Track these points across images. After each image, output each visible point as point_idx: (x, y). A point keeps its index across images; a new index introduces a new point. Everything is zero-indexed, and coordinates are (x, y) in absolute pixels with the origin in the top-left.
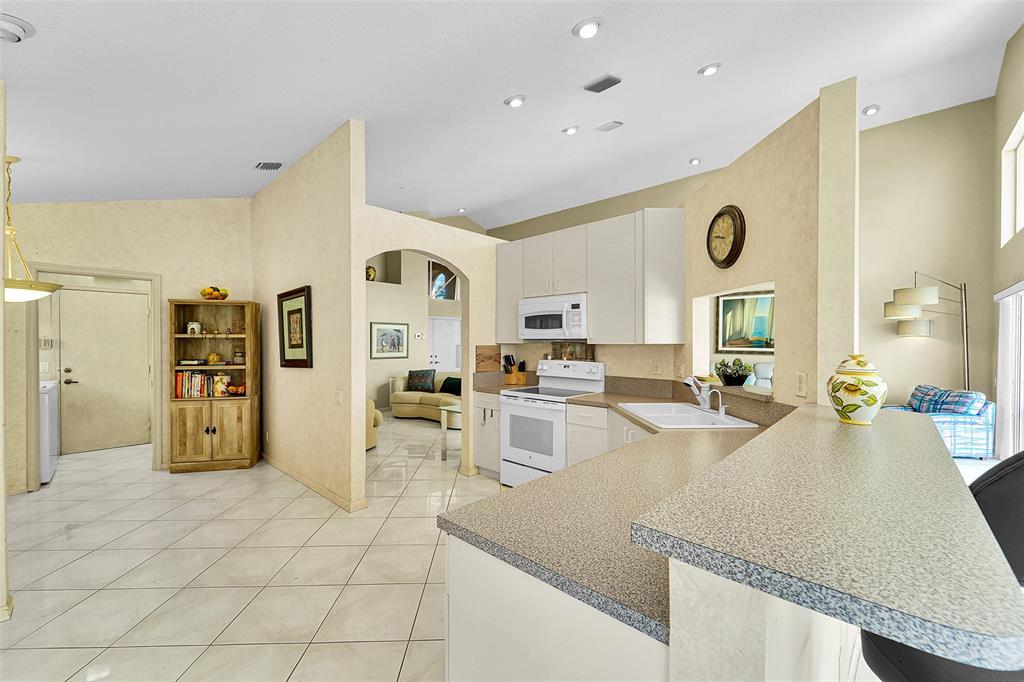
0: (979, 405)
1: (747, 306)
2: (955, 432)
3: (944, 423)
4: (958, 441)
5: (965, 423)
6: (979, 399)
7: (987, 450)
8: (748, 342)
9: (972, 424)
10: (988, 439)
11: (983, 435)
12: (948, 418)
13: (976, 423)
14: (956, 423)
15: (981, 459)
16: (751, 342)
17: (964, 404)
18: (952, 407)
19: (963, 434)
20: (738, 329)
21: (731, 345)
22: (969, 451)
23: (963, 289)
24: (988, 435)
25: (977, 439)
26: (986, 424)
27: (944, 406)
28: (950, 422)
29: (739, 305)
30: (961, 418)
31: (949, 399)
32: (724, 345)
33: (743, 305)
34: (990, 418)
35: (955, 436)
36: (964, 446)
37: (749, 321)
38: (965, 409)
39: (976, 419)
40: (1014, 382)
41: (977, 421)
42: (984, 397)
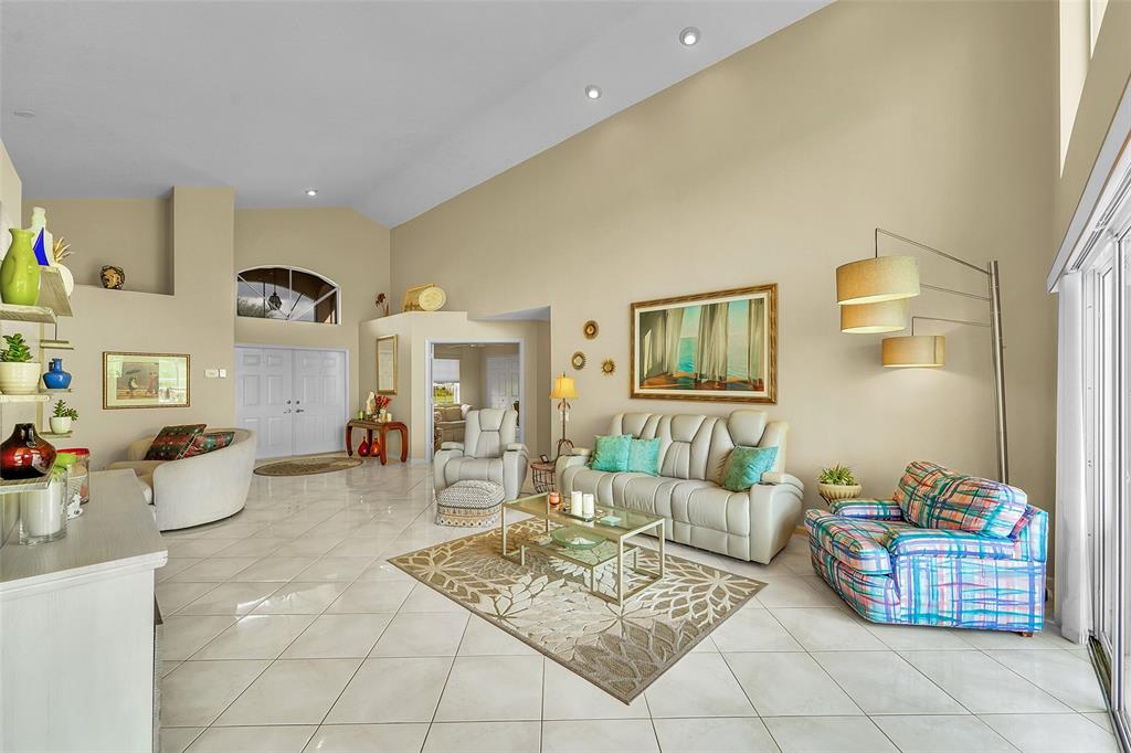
0: (1012, 515)
1: (670, 320)
2: (959, 574)
3: (936, 553)
4: (967, 595)
5: (981, 555)
6: (1012, 502)
7: (1032, 616)
8: (673, 381)
9: (996, 557)
10: (1032, 593)
11: (1021, 583)
12: (946, 543)
13: (1003, 557)
14: (961, 554)
15: (1020, 634)
16: (675, 380)
17: (980, 512)
18: (959, 516)
19: (976, 579)
20: (659, 359)
21: (651, 385)
22: (991, 618)
23: (993, 272)
24: (1032, 586)
25: (1010, 591)
26: (1029, 558)
27: (946, 514)
28: (950, 553)
29: (660, 320)
30: (972, 545)
31: (956, 498)
32: (641, 384)
33: (665, 319)
34: (1036, 547)
35: (960, 584)
36: (978, 607)
37: (672, 345)
38: (982, 524)
39: (1006, 548)
40: (1090, 464)
41: (1006, 551)
42: (1021, 497)
